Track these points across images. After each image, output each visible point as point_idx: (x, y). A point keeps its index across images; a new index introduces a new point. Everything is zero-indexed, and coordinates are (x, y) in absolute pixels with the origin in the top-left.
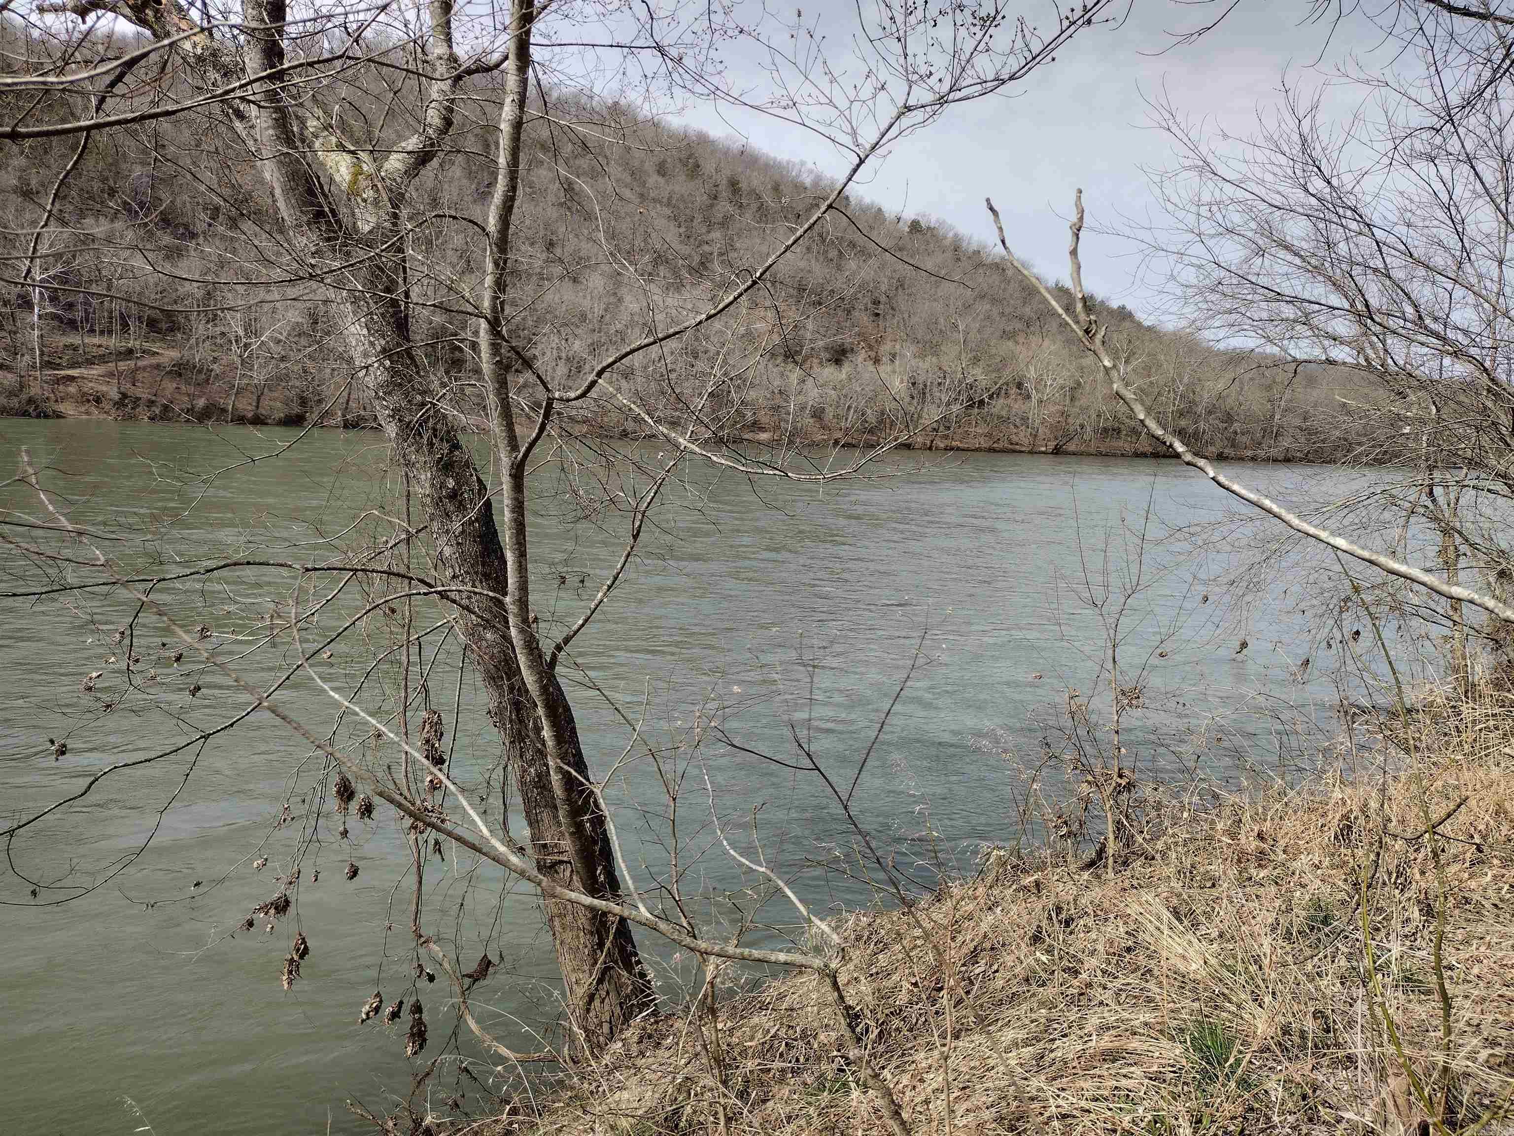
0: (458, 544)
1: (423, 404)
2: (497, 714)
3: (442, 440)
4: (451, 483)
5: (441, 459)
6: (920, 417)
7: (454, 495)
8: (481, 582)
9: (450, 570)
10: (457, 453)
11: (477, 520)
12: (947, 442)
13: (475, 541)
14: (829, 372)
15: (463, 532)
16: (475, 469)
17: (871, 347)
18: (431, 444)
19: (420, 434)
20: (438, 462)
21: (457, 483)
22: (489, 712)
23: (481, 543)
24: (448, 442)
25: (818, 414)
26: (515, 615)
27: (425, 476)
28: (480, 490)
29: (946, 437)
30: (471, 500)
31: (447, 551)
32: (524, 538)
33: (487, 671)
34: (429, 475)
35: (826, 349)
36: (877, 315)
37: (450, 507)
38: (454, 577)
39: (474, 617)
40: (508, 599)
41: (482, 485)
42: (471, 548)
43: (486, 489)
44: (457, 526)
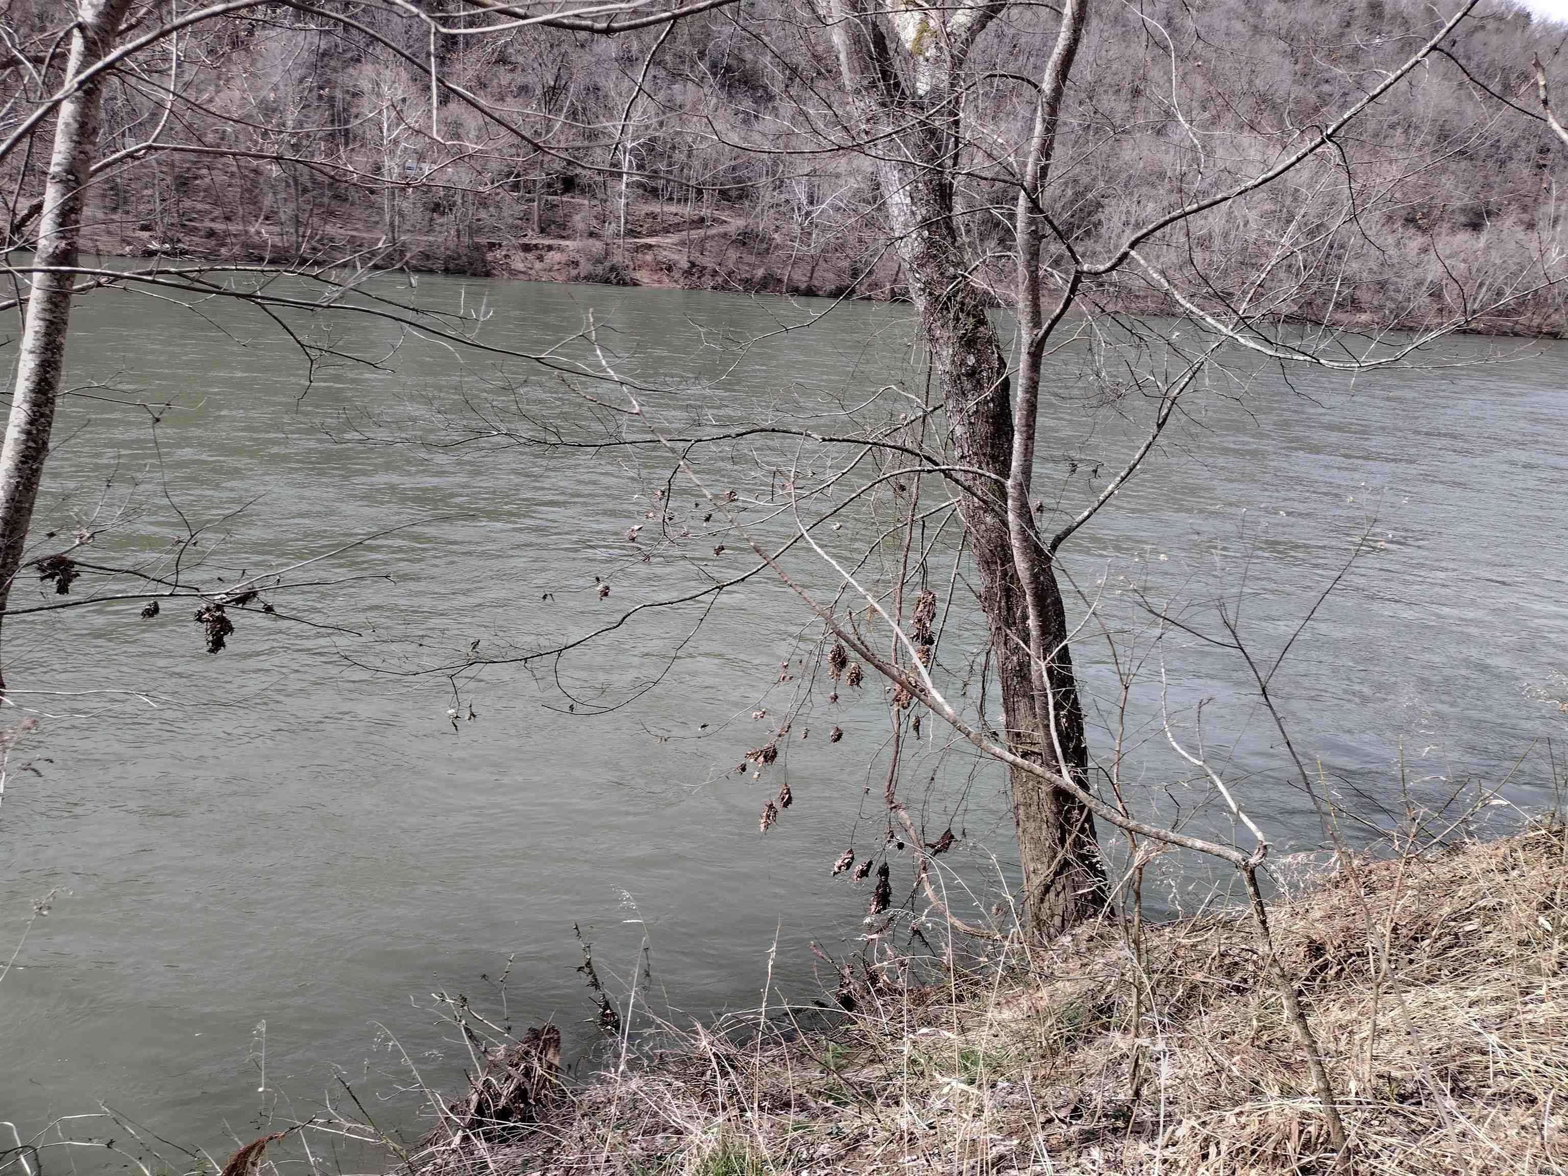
0: (970, 423)
1: (955, 277)
2: (986, 598)
3: (968, 314)
4: (971, 360)
5: (965, 334)
7: (972, 374)
8: (988, 464)
9: (960, 450)
10: (982, 329)
11: (992, 400)
13: (987, 422)
14: (1464, 237)
15: (976, 412)
16: (998, 347)
18: (957, 319)
19: (947, 309)
20: (962, 338)
21: (977, 361)
22: (980, 596)
23: (993, 424)
24: (974, 316)
25: (1438, 293)
26: (1015, 499)
27: (947, 352)
28: (999, 369)
30: (989, 379)
31: (959, 431)
32: (1034, 421)
33: (982, 555)
34: (951, 352)
35: (1463, 210)
37: (968, 385)
38: (962, 457)
39: (976, 500)
40: (1009, 483)
41: (1002, 363)
42: (983, 429)
43: (1005, 367)
44: (971, 405)
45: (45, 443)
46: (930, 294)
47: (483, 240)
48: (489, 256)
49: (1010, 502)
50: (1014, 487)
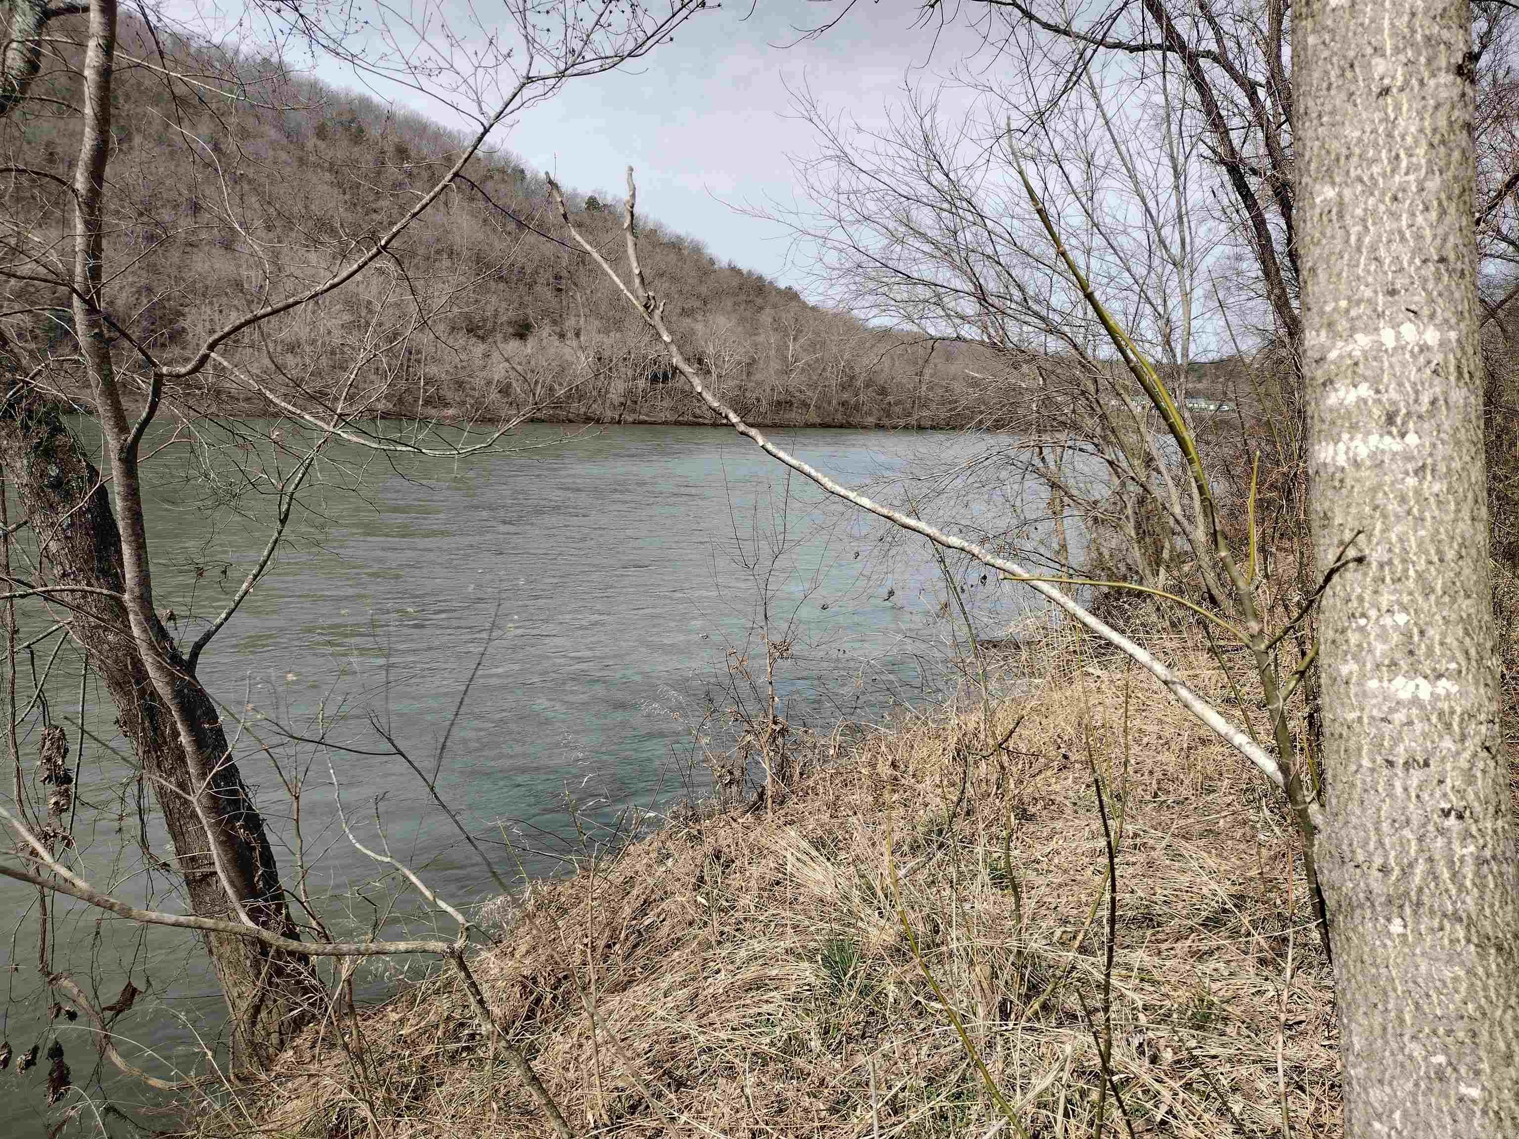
0: (67, 538)
1: (14, 383)
2: (126, 723)
3: (39, 422)
4: (54, 471)
5: (40, 444)
6: (607, 392)
7: (58, 484)
8: (98, 579)
9: (59, 568)
10: (60, 437)
11: (89, 510)
12: (635, 416)
13: (87, 534)
14: (514, 347)
15: (72, 524)
16: (84, 455)
17: (554, 322)
18: (26, 428)
19: (11, 416)
20: (36, 448)
21: (62, 471)
22: (117, 722)
23: (95, 536)
24: (47, 424)
25: (505, 390)
26: (137, 613)
27: (21, 464)
28: (90, 477)
29: (634, 411)
30: (80, 488)
31: (53, 547)
32: (142, 528)
33: (111, 677)
34: (26, 463)
35: (509, 323)
36: (560, 290)
37: (55, 497)
38: (64, 575)
39: (91, 619)
40: (126, 597)
41: (94, 472)
42: (83, 542)
43: (98, 474)
44: (64, 518)
49: (131, 617)
50: (134, 600)
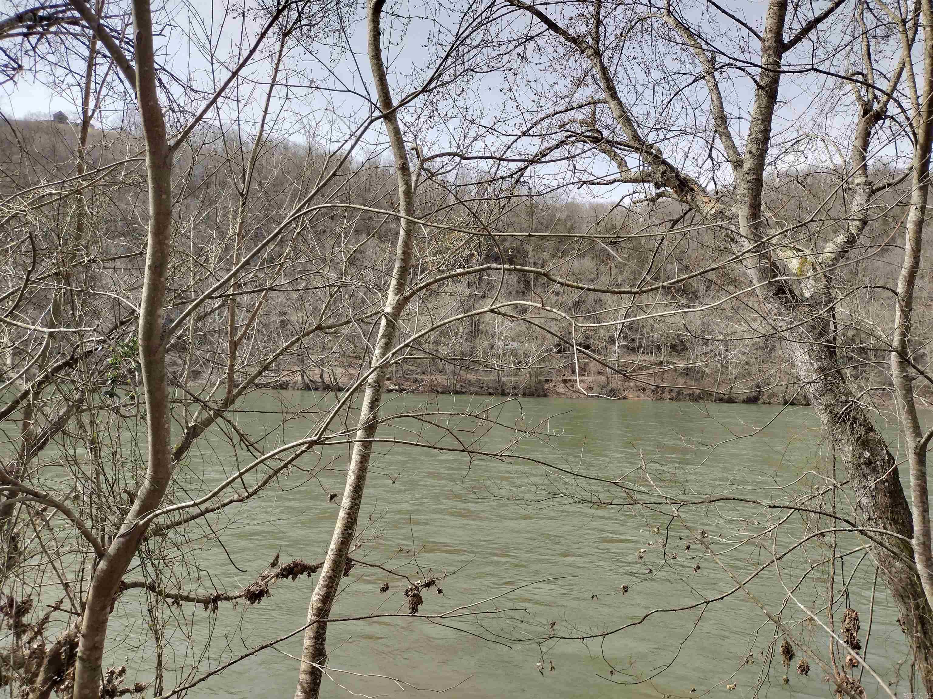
0: (873, 496)
1: (847, 402)
2: (904, 623)
3: (860, 425)
4: (867, 454)
5: (860, 438)
7: (869, 463)
8: (891, 525)
9: (867, 514)
10: (871, 434)
11: (887, 480)
13: (885, 495)
15: (876, 488)
16: (885, 446)
18: (852, 428)
19: (844, 421)
20: (858, 440)
21: (872, 454)
22: (899, 621)
23: (891, 497)
24: (864, 426)
26: (921, 554)
27: (848, 449)
28: (889, 460)
30: (883, 467)
31: (864, 501)
32: (927, 499)
33: (896, 590)
34: (851, 448)
37: (867, 471)
38: (869, 519)
39: (885, 550)
40: (914, 542)
41: (891, 458)
42: (883, 500)
43: (894, 460)
44: (872, 484)
45: (356, 519)
46: (830, 412)
47: (542, 378)
48: (546, 386)
49: (916, 556)
50: (918, 545)
